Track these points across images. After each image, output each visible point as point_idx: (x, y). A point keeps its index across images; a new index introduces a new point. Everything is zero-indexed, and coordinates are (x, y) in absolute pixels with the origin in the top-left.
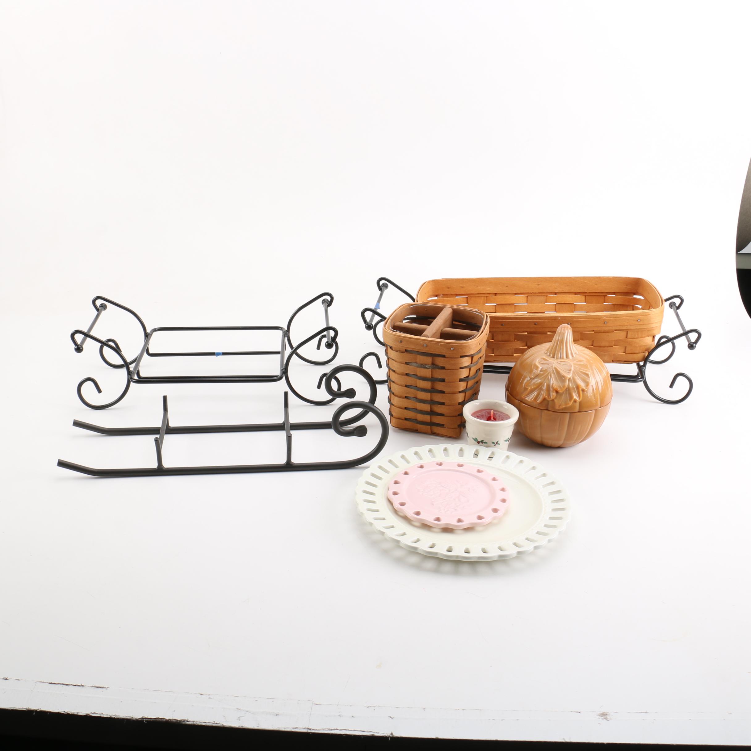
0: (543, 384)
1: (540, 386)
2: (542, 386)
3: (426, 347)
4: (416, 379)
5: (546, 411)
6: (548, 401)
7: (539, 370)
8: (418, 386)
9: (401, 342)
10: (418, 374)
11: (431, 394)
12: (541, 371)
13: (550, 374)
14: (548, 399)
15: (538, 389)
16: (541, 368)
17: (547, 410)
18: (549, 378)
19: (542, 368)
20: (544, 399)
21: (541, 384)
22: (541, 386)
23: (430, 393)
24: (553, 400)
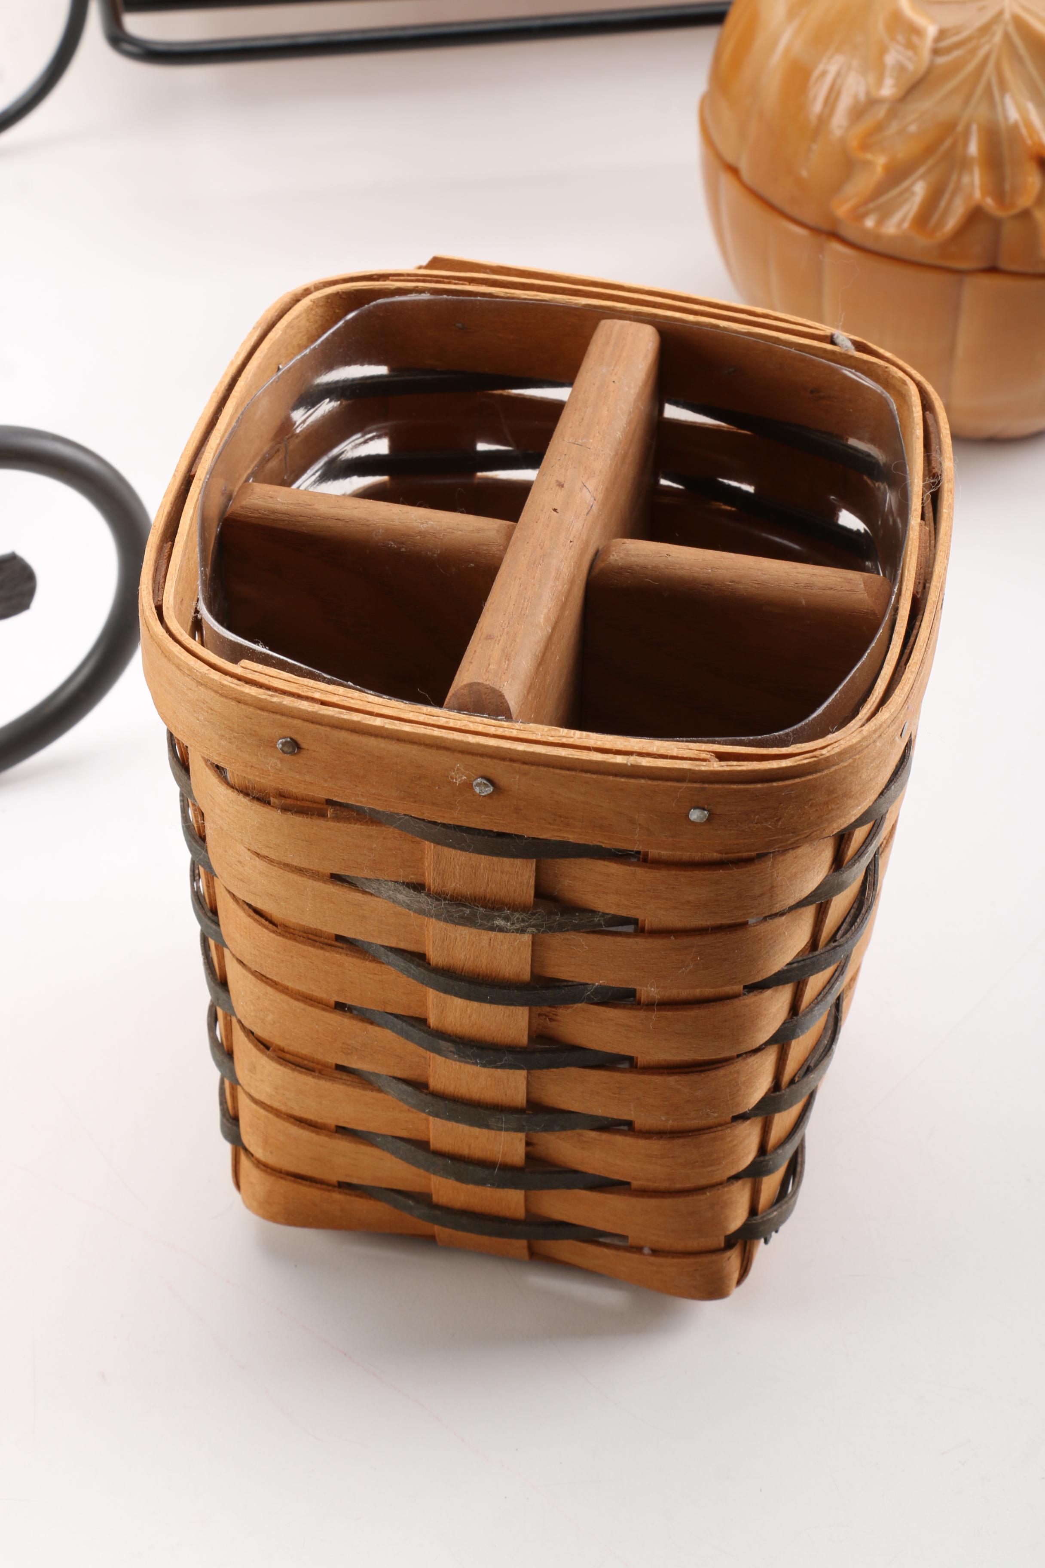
0: (960, 128)
1: (940, 140)
2: (954, 145)
3: (490, 796)
4: (419, 987)
5: (987, 282)
6: (996, 224)
7: (927, 43)
8: (432, 1021)
9: (294, 746)
10: (435, 956)
11: (528, 1073)
12: (936, 52)
13: (990, 67)
14: (998, 213)
15: (931, 162)
16: (932, 31)
17: (993, 270)
18: (988, 92)
19: (942, 34)
20: (975, 215)
21: (948, 128)
22: (948, 143)
23: (524, 1073)
24: (1026, 215)
